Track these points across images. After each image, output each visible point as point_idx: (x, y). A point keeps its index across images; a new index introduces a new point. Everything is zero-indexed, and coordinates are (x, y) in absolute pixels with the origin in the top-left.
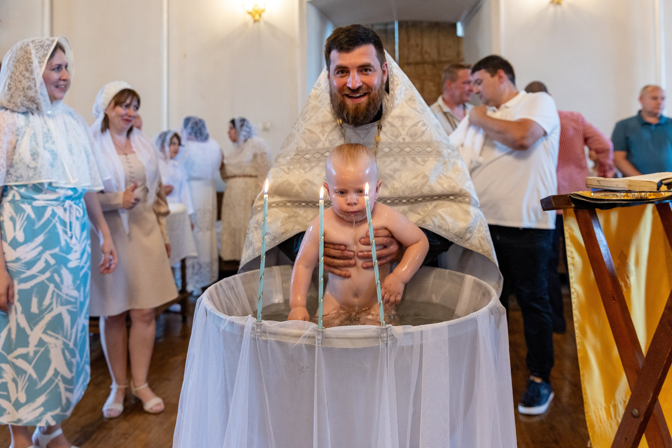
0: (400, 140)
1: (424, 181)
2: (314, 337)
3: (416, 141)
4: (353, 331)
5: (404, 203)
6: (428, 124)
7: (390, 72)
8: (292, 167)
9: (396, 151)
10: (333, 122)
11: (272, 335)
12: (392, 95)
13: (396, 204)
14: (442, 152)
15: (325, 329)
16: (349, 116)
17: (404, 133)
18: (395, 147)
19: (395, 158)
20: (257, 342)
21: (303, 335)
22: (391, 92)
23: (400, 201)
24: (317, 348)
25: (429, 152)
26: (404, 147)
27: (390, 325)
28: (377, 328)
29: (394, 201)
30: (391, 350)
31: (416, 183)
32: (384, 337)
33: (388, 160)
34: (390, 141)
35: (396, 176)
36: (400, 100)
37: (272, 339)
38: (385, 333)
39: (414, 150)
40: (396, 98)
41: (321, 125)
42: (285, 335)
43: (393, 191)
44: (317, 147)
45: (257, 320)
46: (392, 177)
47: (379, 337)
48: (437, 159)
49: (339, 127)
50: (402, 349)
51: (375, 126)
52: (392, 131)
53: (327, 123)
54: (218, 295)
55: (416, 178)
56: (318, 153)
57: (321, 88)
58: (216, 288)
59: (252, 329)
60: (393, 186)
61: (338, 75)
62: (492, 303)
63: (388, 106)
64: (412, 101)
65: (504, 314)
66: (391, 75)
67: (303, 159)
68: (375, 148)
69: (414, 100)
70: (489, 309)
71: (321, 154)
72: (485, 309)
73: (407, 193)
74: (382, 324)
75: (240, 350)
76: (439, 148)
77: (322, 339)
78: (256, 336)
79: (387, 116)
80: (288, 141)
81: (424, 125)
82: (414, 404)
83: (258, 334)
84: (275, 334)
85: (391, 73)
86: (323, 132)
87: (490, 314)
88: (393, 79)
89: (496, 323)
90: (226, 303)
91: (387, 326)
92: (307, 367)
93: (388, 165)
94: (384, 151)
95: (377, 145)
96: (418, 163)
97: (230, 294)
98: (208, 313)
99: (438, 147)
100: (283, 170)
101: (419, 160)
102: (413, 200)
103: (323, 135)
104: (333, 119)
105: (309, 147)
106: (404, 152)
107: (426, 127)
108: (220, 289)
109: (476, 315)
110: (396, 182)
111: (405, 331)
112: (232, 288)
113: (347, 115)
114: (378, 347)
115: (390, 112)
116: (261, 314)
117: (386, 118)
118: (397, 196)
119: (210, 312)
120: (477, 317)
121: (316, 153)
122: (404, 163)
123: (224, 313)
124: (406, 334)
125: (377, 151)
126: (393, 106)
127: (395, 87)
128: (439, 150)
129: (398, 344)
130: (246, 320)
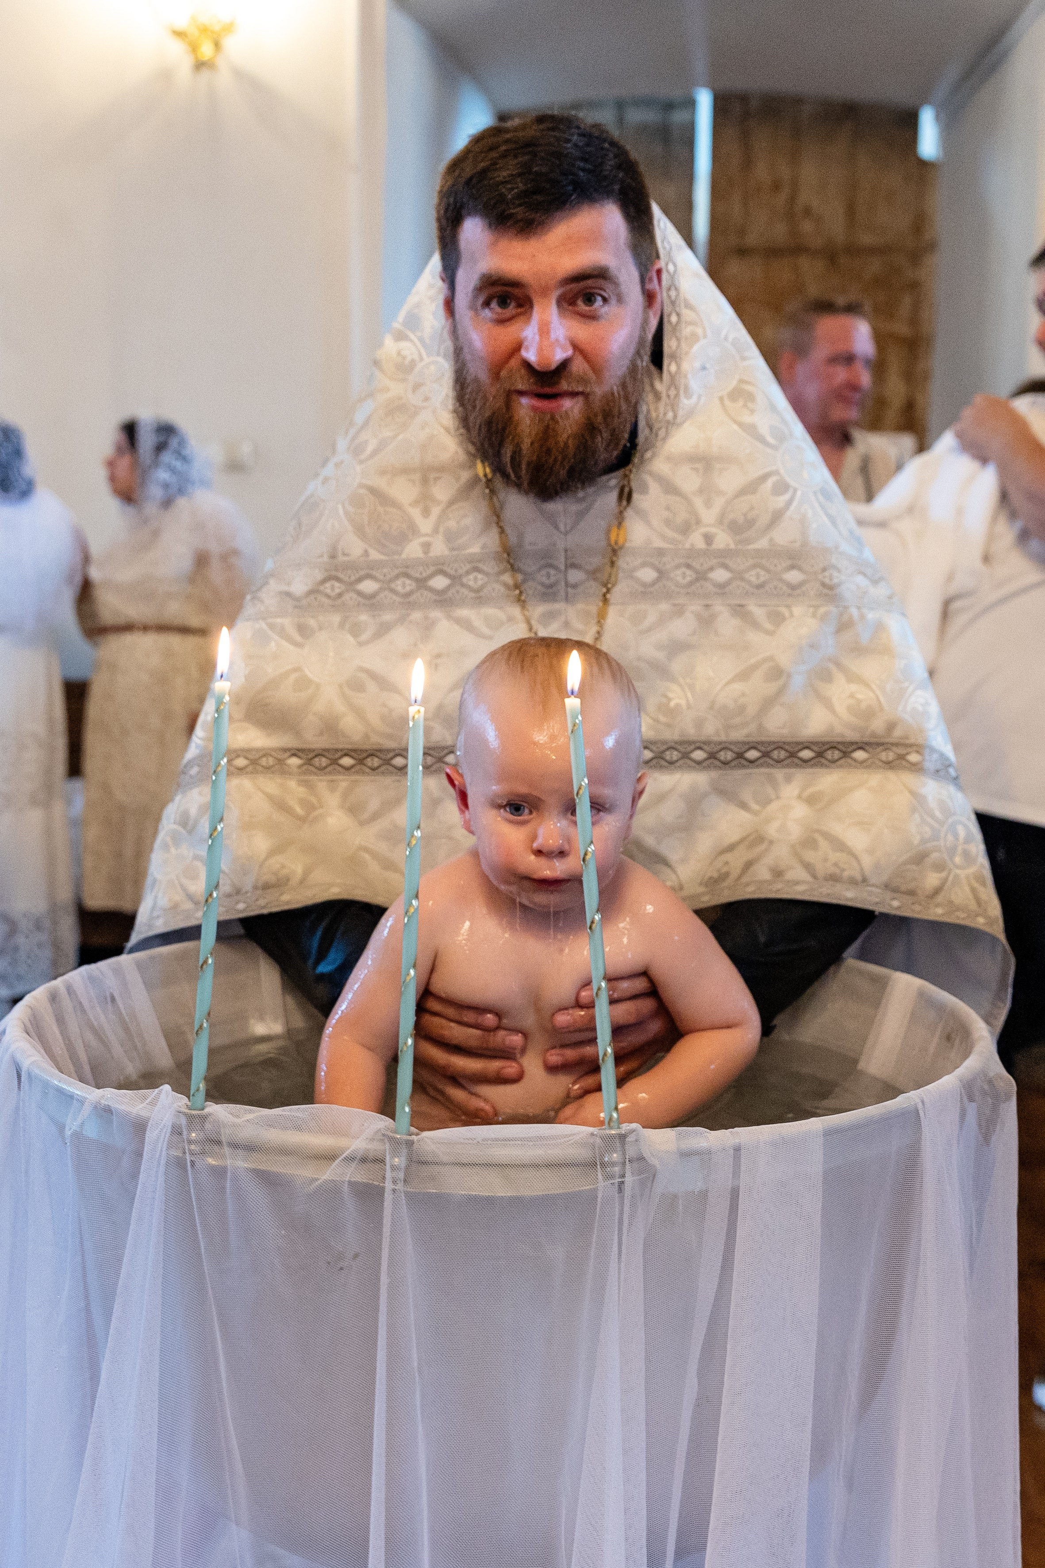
0: (696, 540)
1: (771, 688)
2: (382, 1161)
3: (751, 547)
4: (511, 1142)
5: (699, 763)
6: (793, 483)
7: (669, 289)
8: (312, 622)
9: (679, 579)
10: (462, 466)
11: (240, 1152)
12: (672, 377)
13: (671, 763)
14: (839, 585)
15: (417, 1134)
16: (519, 465)
17: (709, 516)
18: (678, 567)
19: (674, 605)
20: (190, 1172)
21: (347, 1152)
22: (669, 364)
23: (686, 756)
24: (388, 1197)
25: (793, 587)
26: (706, 566)
27: (634, 1125)
28: (592, 1134)
29: (663, 752)
30: (633, 1205)
31: (744, 695)
32: (613, 1164)
33: (652, 612)
34: (658, 543)
35: (677, 666)
36: (699, 397)
37: (239, 1163)
38: (616, 1152)
39: (743, 579)
40: (686, 388)
41: (417, 477)
42: (285, 1151)
43: (663, 719)
44: (404, 556)
45: (189, 1103)
46: (662, 671)
47: (598, 1163)
48: (822, 610)
49: (480, 490)
50: (671, 1200)
51: (611, 489)
52: (668, 508)
53: (441, 469)
54: (60, 1020)
55: (743, 676)
56: (407, 575)
57: (419, 334)
58: (53, 997)
59: (172, 1133)
60: (664, 700)
61: (487, 313)
62: (971, 1064)
63: (658, 416)
64: (741, 402)
65: (1008, 1098)
66: (673, 303)
67: (354, 596)
68: (608, 568)
69: (750, 397)
70: (960, 1081)
71: (417, 580)
72: (948, 1082)
73: (711, 730)
74: (609, 1123)
75: (133, 1199)
76: (827, 574)
77: (407, 1168)
78: (184, 1153)
79: (654, 455)
80: (300, 525)
81: (781, 488)
82: (702, 1375)
83: (193, 1147)
84: (250, 1148)
85: (673, 293)
86: (425, 501)
87: (965, 1099)
88: (678, 315)
89: (980, 1126)
90: (87, 1046)
91: (626, 1127)
92: (356, 1256)
93: (649, 629)
94: (638, 580)
95: (614, 559)
96: (755, 625)
97: (102, 1018)
98: (23, 1079)
99: (824, 570)
100: (282, 633)
101: (758, 612)
102: (729, 756)
103: (426, 512)
104: (462, 456)
105: (375, 555)
106: (709, 586)
107: (787, 496)
108: (67, 1004)
109: (918, 1101)
110: (675, 687)
111: (683, 1146)
112: (109, 999)
113: (513, 458)
114: (592, 1197)
115: (664, 439)
116: (203, 1082)
117: (650, 459)
118: (676, 737)
119: (29, 1075)
120: (920, 1106)
121: (397, 577)
122: (706, 622)
123: (82, 1080)
124: (686, 1155)
125: (613, 579)
126: (675, 417)
127: (683, 345)
128: (827, 581)
129: (659, 1188)
130: (153, 1103)
